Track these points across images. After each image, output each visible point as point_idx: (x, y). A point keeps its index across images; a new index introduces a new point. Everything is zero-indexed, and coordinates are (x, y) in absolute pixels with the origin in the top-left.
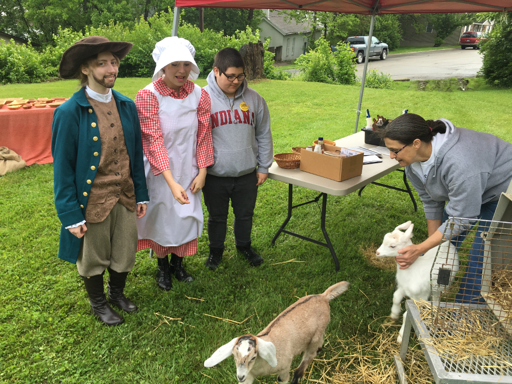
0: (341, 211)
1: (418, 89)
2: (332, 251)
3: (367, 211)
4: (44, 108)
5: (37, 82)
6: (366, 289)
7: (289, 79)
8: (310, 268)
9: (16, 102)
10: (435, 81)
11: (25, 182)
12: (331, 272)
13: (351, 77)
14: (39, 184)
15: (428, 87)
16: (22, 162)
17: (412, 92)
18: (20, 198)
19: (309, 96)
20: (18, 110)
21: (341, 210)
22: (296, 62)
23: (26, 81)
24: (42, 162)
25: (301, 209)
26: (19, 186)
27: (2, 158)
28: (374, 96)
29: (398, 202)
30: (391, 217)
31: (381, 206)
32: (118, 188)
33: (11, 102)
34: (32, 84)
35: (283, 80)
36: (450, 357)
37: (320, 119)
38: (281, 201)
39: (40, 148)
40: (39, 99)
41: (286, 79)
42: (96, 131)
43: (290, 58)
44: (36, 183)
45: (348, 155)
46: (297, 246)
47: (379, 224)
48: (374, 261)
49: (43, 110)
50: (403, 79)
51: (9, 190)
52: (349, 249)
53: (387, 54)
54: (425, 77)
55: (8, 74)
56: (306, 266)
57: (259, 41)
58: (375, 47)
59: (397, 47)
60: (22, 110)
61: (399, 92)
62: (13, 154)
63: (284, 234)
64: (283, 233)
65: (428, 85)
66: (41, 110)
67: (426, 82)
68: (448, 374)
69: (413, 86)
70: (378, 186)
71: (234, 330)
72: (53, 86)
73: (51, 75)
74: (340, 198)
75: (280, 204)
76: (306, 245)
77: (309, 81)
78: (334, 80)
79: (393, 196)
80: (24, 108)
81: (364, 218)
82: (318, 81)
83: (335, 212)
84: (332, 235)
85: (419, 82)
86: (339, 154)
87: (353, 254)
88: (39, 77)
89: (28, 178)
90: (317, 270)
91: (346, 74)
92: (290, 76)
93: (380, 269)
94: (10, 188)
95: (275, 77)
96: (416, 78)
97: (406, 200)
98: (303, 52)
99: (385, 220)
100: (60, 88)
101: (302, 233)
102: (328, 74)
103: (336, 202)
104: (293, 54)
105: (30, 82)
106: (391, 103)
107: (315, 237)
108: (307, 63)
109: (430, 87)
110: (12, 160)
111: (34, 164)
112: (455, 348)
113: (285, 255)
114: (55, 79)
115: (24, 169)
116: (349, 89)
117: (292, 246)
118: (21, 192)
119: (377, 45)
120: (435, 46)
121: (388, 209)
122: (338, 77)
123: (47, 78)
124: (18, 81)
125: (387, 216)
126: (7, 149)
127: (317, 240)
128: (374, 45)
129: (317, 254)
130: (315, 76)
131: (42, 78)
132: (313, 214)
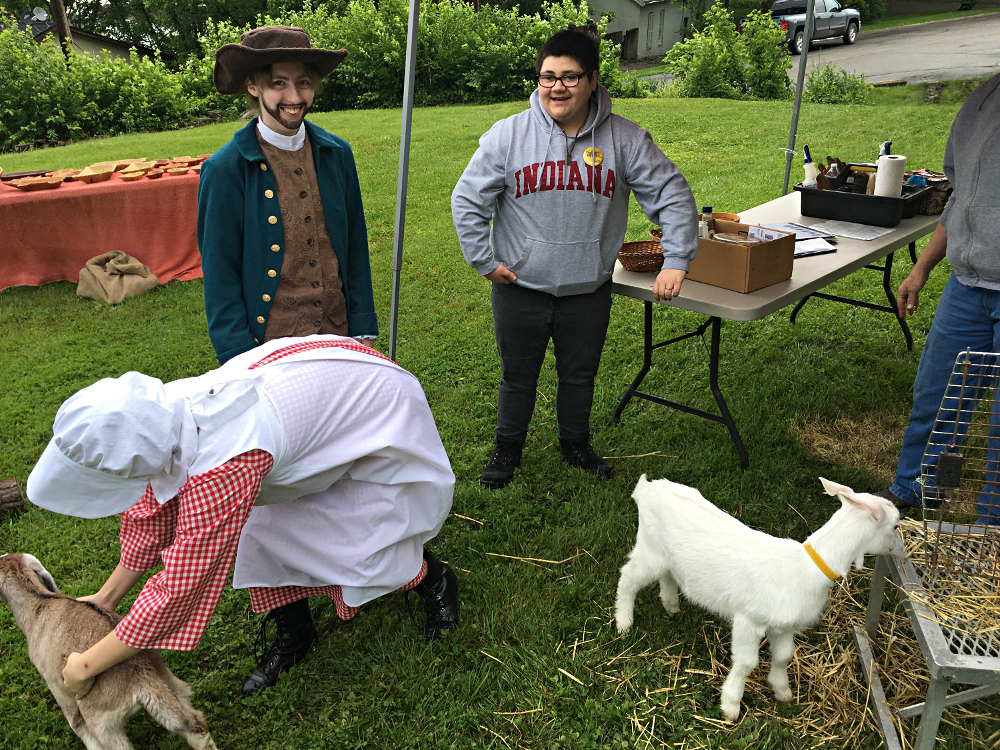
0: (753, 353)
1: (925, 100)
2: (733, 431)
3: (807, 351)
4: (186, 176)
5: (171, 129)
6: (802, 503)
7: (652, 94)
8: (688, 463)
9: (134, 166)
10: (961, 82)
11: (159, 314)
12: (731, 472)
13: (778, 83)
14: (183, 316)
15: (945, 97)
16: (152, 278)
17: (909, 109)
18: (150, 343)
19: (693, 126)
20: (139, 181)
21: (754, 351)
22: (665, 60)
23: (152, 127)
24: (187, 277)
25: (672, 351)
26: (149, 321)
27: (116, 272)
28: (830, 120)
29: (874, 332)
30: (857, 362)
31: (838, 342)
32: (319, 310)
33: (126, 166)
34: (163, 133)
35: (639, 97)
36: (962, 626)
37: (714, 173)
38: (633, 337)
39: (182, 251)
40: (175, 159)
41: (645, 96)
42: (274, 207)
43: (655, 51)
44: (178, 316)
45: (763, 239)
46: (664, 423)
47: (831, 378)
48: (819, 449)
49: (182, 180)
50: (891, 81)
51: (130, 329)
52: (769, 426)
53: (857, 31)
54: (940, 76)
55: (119, 115)
56: (682, 461)
57: (589, 22)
58: (832, 17)
59: (879, 16)
60: (145, 180)
61: (883, 108)
62: (135, 263)
63: (639, 401)
64: (636, 399)
65: (946, 92)
66: (179, 181)
67: (942, 86)
68: (955, 658)
69: (914, 94)
70: (832, 302)
71: (541, 577)
72: (200, 134)
73: (197, 113)
74: (752, 329)
75: (630, 343)
76: (682, 421)
77: (691, 96)
78: (744, 91)
79: (863, 320)
80: (149, 177)
81: (800, 366)
82: (712, 96)
83: (742, 357)
84: (734, 401)
85: (926, 86)
86: (746, 239)
87: (775, 437)
88: (175, 118)
89: (163, 306)
90: (702, 468)
91: (769, 77)
92: (653, 90)
93: (830, 465)
94: (133, 325)
95: (623, 93)
96: (920, 77)
97: (891, 327)
98: (680, 37)
99: (845, 369)
100: (214, 137)
101: (674, 398)
102: (732, 81)
103: (744, 337)
104: (660, 43)
105: (160, 130)
106: (864, 132)
107: (701, 404)
108: (689, 60)
109: (949, 96)
110: (133, 274)
111: (173, 281)
112: (972, 611)
113: (640, 439)
114: (204, 121)
115: (156, 289)
116: (776, 108)
117: (653, 423)
118: (152, 332)
119: (836, 14)
120: (961, 10)
121: (851, 347)
122: (753, 85)
123: (190, 120)
124: (138, 128)
125: (849, 361)
126: (123, 256)
127: (705, 410)
128: (831, 14)
129: (704, 438)
130: (705, 85)
131: (182, 120)
132: (697, 360)
